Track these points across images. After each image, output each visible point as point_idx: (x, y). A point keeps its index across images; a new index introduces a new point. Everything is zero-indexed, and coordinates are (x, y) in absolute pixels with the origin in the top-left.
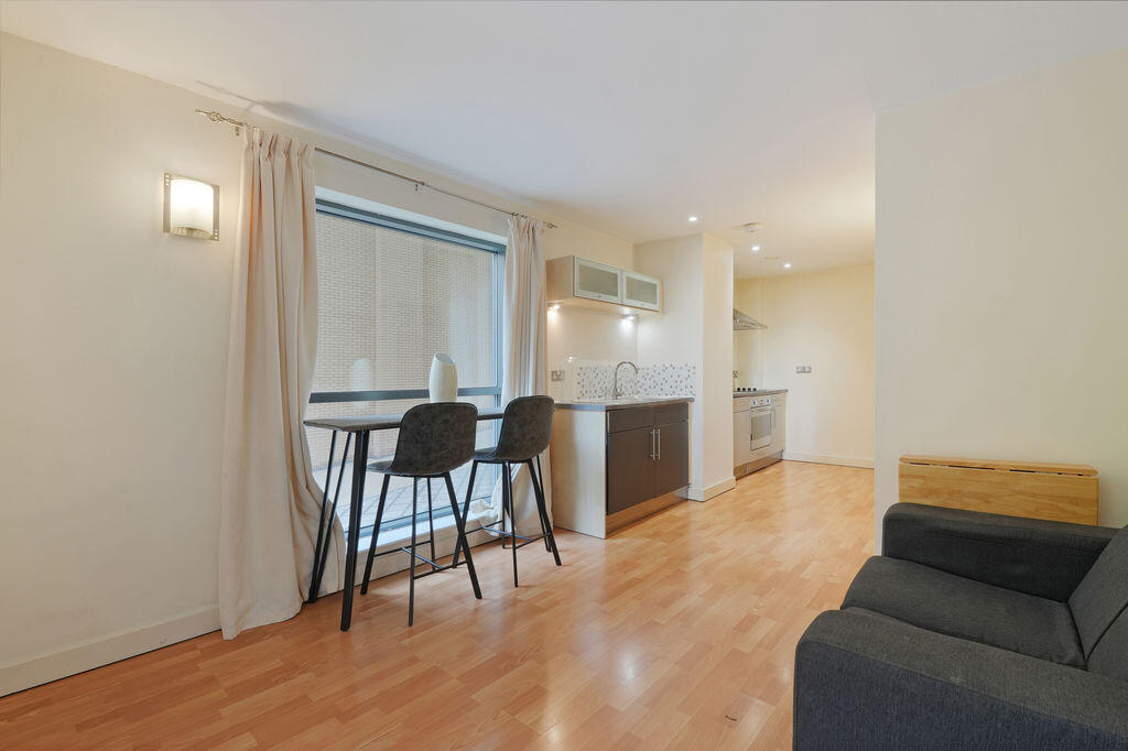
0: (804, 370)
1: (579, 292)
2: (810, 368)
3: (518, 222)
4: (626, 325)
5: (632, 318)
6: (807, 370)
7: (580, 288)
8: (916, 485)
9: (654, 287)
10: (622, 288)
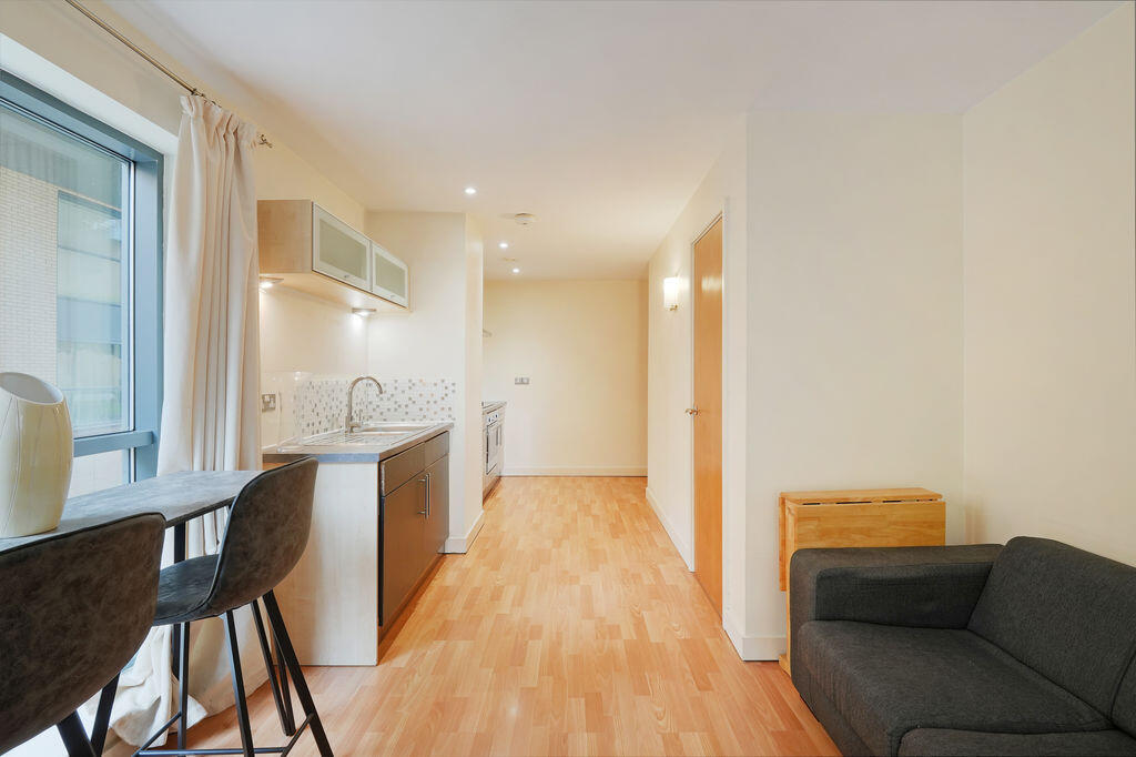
0: (522, 382)
1: (319, 265)
2: (528, 380)
3: (207, 111)
4: (356, 322)
5: (365, 314)
6: (525, 381)
7: (322, 260)
8: (812, 527)
9: (401, 272)
10: (371, 267)
